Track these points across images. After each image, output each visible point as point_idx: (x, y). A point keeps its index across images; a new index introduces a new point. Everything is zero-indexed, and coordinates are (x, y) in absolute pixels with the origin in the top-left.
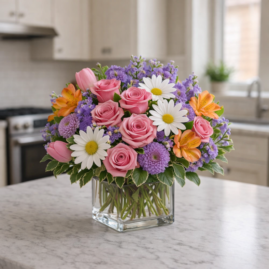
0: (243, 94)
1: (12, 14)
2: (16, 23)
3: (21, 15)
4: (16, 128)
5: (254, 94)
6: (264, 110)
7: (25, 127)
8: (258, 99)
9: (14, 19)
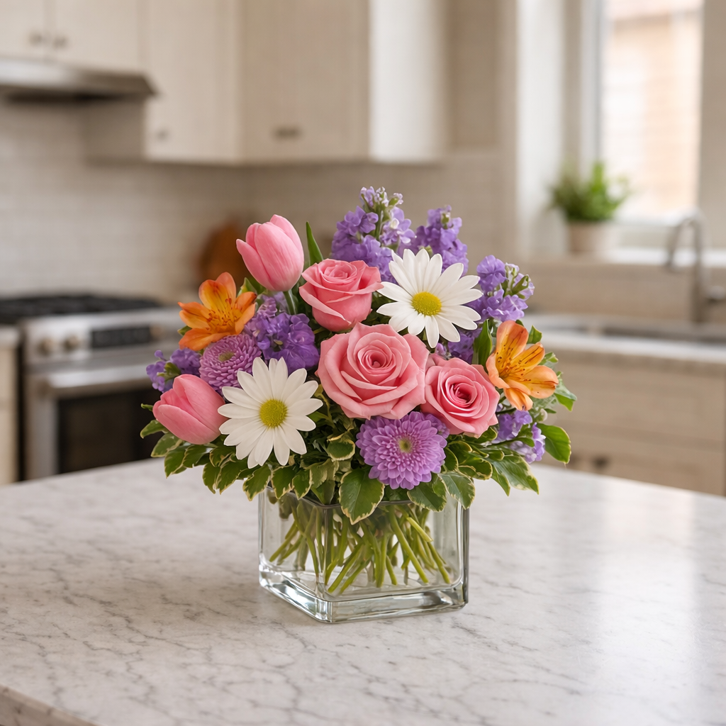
0: (654, 257)
1: (37, 39)
2: (47, 61)
3: (61, 43)
4: (44, 349)
5: (684, 258)
6: (713, 301)
7: (69, 346)
8: (696, 270)
9: (40, 51)
